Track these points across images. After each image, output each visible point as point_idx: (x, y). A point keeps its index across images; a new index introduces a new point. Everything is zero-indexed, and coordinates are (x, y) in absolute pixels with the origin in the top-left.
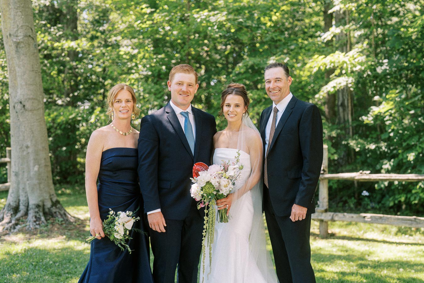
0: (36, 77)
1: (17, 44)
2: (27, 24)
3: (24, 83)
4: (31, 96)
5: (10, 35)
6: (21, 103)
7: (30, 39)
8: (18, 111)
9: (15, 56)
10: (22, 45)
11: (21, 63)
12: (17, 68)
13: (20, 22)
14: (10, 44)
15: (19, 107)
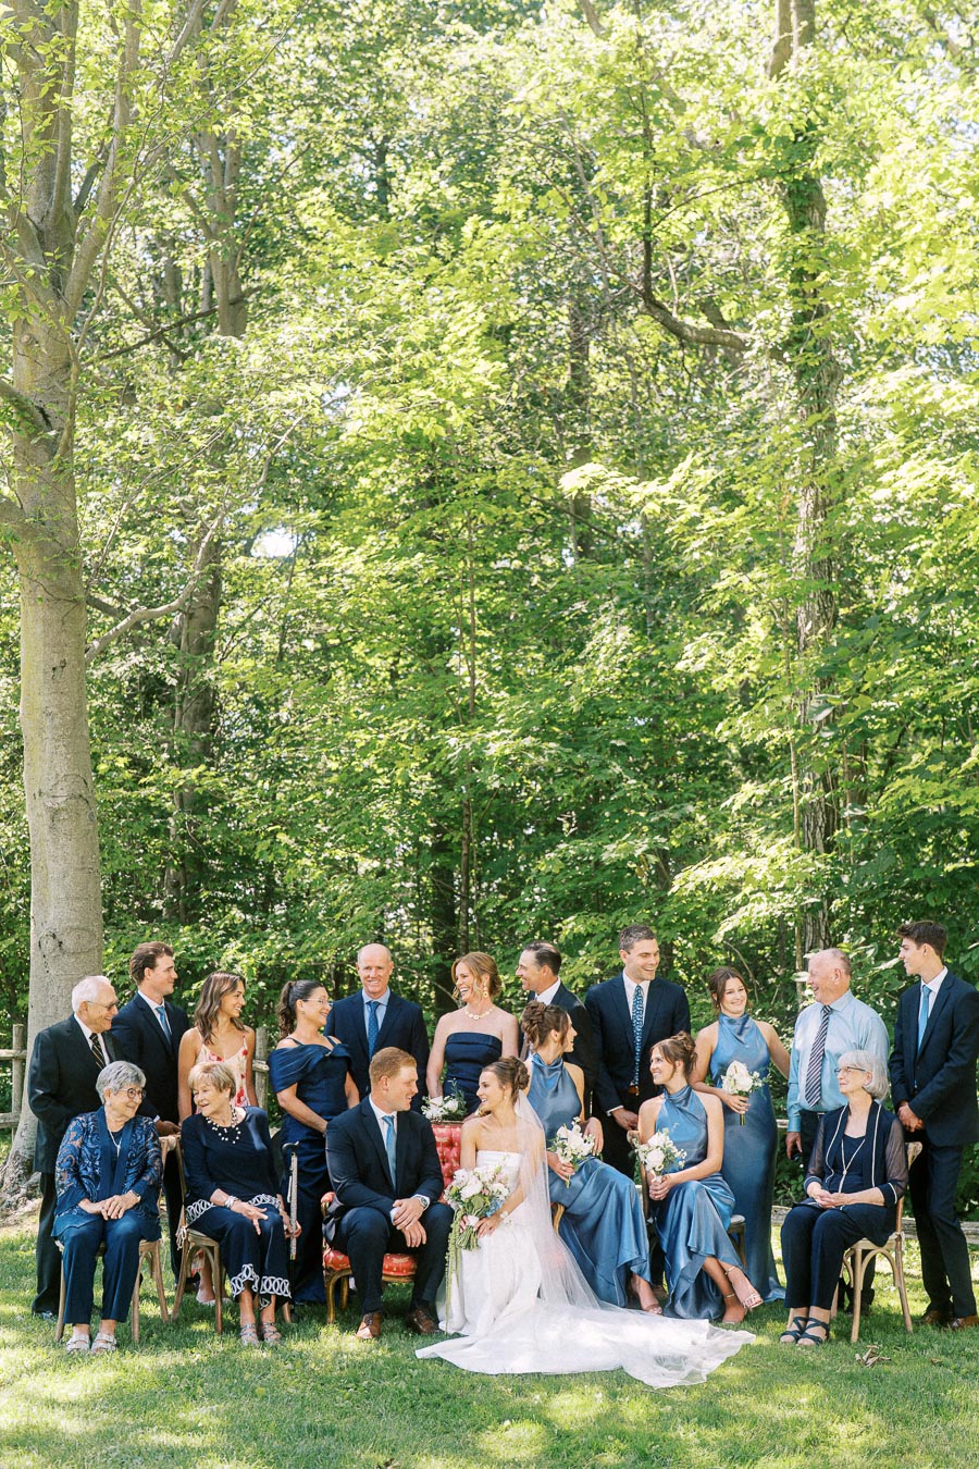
0: (88, 882)
1: (55, 814)
2: (76, 771)
3: (62, 896)
4: (76, 924)
5: (40, 793)
6: (54, 936)
7: (82, 803)
8: (46, 953)
9: (48, 837)
10: (64, 815)
11: (60, 852)
12: (51, 864)
13: (62, 768)
14: (39, 812)
15: (50, 944)
